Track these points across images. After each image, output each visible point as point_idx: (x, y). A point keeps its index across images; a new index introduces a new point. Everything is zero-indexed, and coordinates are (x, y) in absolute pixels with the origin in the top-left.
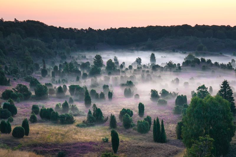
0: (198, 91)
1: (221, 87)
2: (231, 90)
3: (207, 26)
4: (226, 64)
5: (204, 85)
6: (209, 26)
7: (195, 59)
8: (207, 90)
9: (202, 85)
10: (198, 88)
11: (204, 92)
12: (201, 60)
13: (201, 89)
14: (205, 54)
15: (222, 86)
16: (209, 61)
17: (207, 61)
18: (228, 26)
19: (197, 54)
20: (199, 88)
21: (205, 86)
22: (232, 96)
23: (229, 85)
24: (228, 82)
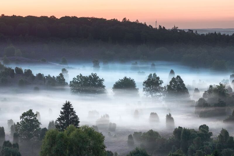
0: (21, 120)
1: (62, 113)
2: (76, 117)
3: (19, 17)
4: (56, 77)
5: (31, 111)
6: (22, 17)
7: (6, 69)
8: (36, 118)
9: (28, 110)
10: (21, 115)
11: (32, 121)
12: (15, 70)
13: (26, 117)
14: (18, 61)
15: (62, 110)
16: (29, 72)
17: (25, 72)
18: (51, 17)
19: (7, 62)
20: (24, 115)
21: (33, 112)
22: (78, 126)
23: (73, 109)
24: (71, 105)
